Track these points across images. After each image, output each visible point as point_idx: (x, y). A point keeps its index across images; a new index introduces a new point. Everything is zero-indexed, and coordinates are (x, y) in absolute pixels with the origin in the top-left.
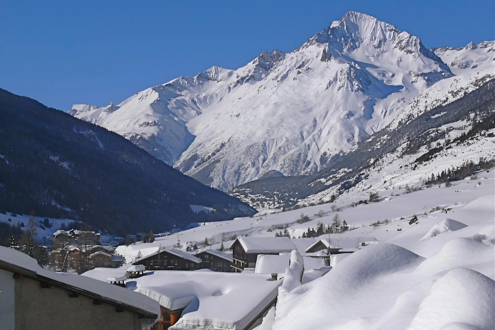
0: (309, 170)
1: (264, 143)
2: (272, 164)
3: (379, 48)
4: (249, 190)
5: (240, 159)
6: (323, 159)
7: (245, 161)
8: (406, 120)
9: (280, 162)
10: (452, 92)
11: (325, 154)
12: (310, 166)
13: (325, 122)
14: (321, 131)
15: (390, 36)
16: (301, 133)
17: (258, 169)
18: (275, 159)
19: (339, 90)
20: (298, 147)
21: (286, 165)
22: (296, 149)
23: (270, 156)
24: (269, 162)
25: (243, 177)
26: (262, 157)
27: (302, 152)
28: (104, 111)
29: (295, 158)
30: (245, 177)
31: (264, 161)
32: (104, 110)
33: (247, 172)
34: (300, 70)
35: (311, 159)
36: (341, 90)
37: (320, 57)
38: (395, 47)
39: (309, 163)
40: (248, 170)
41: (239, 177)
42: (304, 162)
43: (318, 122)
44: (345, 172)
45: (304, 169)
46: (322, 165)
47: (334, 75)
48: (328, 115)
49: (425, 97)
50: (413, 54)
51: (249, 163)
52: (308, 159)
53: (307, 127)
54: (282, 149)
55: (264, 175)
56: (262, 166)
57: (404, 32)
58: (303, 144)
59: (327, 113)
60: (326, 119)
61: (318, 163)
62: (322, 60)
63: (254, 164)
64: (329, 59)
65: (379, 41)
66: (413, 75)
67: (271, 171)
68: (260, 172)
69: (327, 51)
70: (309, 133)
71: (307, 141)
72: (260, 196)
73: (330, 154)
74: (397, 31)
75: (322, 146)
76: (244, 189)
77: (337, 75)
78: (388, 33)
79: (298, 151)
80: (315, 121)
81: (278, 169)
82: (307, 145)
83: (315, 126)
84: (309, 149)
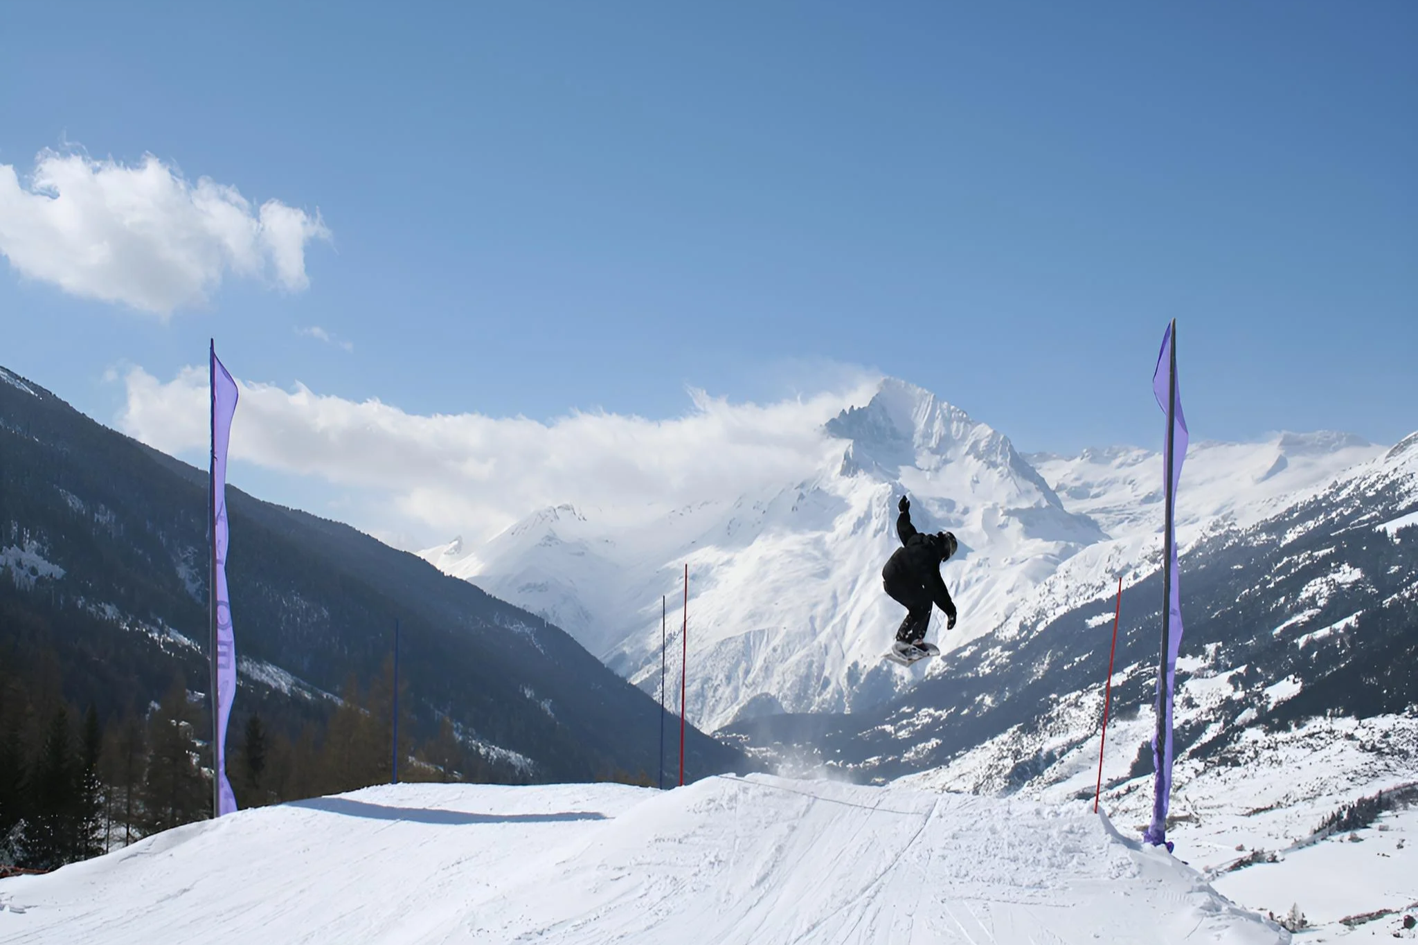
0: (829, 696)
1: (746, 636)
2: (761, 680)
3: (938, 454)
4: (746, 738)
5: (704, 667)
6: (853, 675)
7: (713, 671)
8: (1034, 620)
9: (776, 678)
10: (1112, 571)
11: (855, 664)
12: (830, 689)
13: (853, 599)
14: (845, 618)
15: (958, 430)
16: (812, 619)
17: (736, 689)
18: (767, 670)
19: (875, 536)
20: (807, 648)
21: (788, 685)
22: (803, 652)
23: (759, 663)
24: (757, 676)
25: (711, 704)
26: (744, 665)
27: (815, 659)
28: (445, 553)
29: (803, 671)
30: (713, 705)
31: (747, 672)
32: (445, 551)
33: (719, 694)
34: (804, 491)
35: (830, 674)
36: (879, 536)
37: (839, 468)
38: (967, 454)
39: (827, 683)
40: (721, 690)
41: (703, 704)
42: (819, 680)
43: (840, 599)
44: (930, 715)
45: (819, 695)
46: (851, 688)
47: (865, 508)
48: (858, 587)
49: (1065, 577)
50: (1001, 468)
51: (721, 676)
52: (826, 673)
53: (820, 609)
54: (779, 650)
55: (750, 703)
56: (744, 683)
57: (982, 425)
58: (815, 643)
59: (855, 581)
60: (854, 592)
61: (844, 683)
62: (844, 472)
63: (729, 679)
64: (855, 472)
65: (938, 438)
66: (1001, 512)
67: (762, 694)
68: (741, 697)
69: (851, 456)
70: (826, 622)
71: (822, 638)
72: (767, 751)
73: (865, 666)
74: (970, 422)
75: (850, 647)
76: (734, 735)
77: (870, 506)
78: (955, 425)
79: (808, 656)
80: (834, 597)
81: (773, 692)
82: (823, 646)
83: (835, 606)
84: (827, 654)
